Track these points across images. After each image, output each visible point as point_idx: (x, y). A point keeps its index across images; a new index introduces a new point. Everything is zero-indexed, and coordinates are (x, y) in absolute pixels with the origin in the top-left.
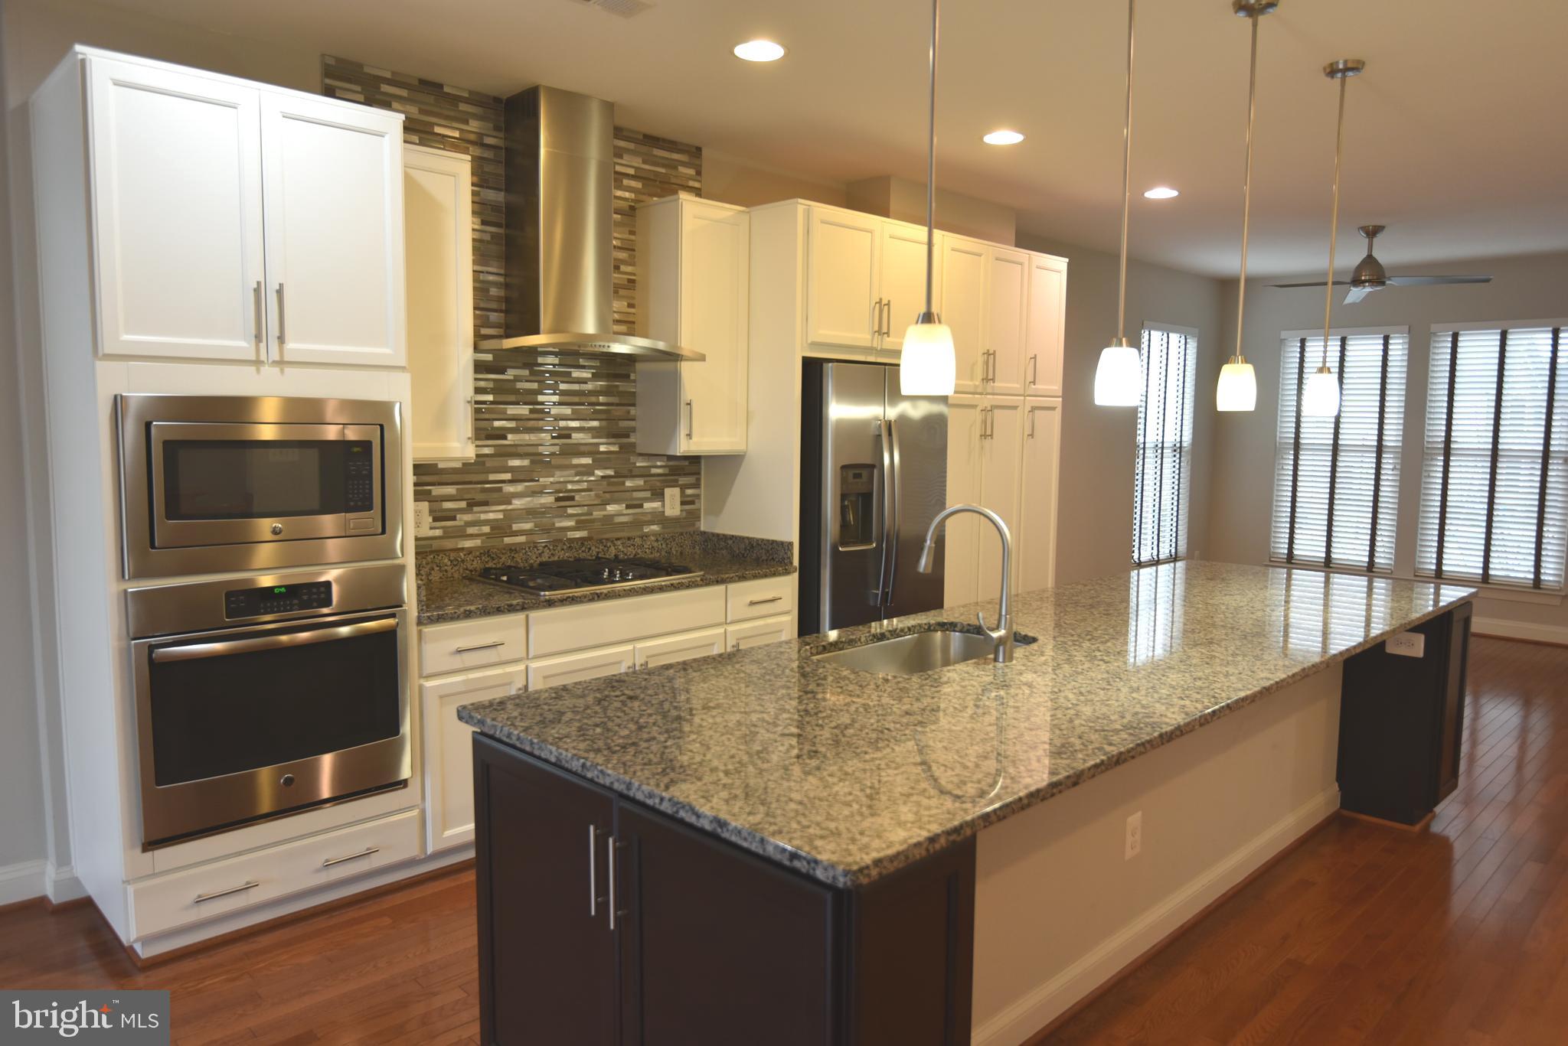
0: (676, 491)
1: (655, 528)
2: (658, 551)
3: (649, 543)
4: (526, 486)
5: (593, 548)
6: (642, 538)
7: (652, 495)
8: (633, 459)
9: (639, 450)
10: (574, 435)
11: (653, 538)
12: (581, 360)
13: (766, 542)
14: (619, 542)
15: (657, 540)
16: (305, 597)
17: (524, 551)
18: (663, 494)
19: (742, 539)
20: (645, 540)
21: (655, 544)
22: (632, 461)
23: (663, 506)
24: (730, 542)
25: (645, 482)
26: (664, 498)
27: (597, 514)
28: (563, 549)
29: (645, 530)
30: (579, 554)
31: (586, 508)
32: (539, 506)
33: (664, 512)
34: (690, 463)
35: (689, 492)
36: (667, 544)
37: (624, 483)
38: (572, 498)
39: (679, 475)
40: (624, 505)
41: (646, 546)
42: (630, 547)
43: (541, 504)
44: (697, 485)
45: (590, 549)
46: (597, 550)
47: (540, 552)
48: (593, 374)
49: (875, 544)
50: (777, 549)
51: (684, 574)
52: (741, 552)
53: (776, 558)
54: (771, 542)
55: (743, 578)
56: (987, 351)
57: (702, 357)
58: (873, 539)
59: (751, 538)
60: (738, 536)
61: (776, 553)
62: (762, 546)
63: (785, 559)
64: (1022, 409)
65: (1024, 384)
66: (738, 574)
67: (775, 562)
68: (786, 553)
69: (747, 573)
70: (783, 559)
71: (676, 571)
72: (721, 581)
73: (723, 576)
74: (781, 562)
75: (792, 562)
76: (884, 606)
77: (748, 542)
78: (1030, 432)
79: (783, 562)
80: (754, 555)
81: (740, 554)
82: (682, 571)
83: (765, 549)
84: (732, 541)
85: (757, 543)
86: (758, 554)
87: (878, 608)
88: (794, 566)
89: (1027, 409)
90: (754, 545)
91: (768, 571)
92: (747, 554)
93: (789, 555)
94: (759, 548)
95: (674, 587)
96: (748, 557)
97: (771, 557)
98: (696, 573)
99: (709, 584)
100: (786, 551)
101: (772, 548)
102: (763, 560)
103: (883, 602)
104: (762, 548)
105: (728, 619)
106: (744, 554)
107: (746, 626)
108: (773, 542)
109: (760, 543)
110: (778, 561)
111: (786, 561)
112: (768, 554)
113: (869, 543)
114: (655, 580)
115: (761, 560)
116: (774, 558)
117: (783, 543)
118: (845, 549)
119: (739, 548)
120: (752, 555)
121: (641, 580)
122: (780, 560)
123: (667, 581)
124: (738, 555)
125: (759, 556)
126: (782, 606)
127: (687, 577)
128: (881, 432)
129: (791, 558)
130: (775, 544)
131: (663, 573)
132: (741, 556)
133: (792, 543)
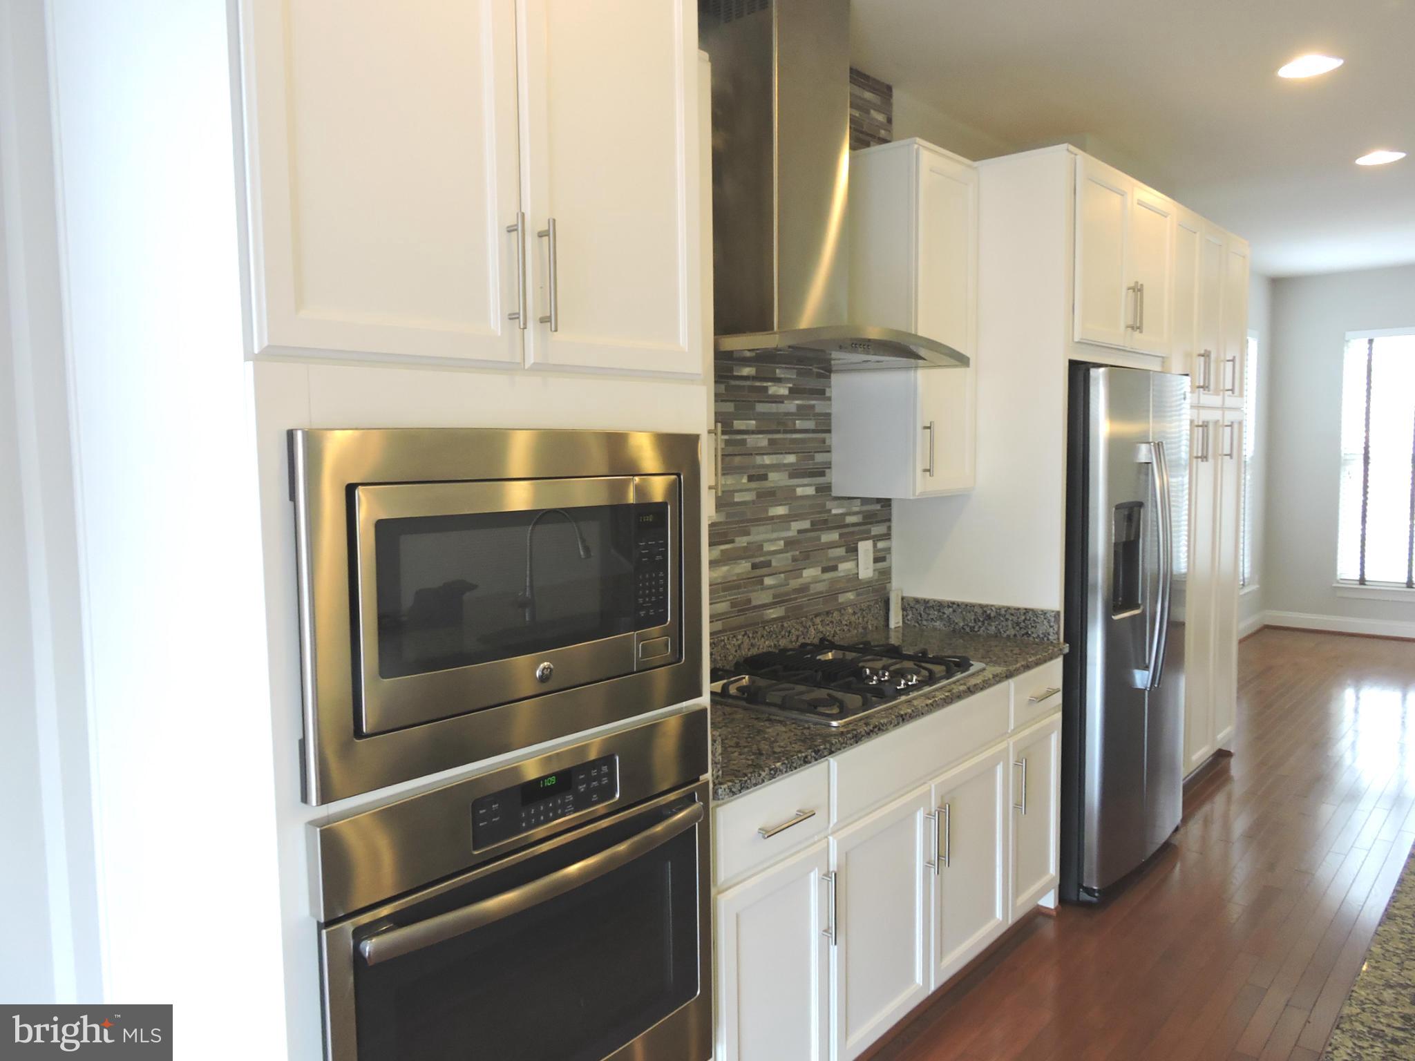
0: (869, 543)
1: (851, 596)
2: (855, 627)
3: (846, 618)
4: (722, 551)
5: (793, 631)
6: (840, 611)
7: (847, 552)
8: (829, 505)
9: (835, 493)
10: (773, 476)
11: (850, 610)
12: (777, 371)
13: (1013, 612)
14: (818, 620)
15: (854, 613)
16: (582, 788)
17: (723, 643)
18: (856, 550)
19: (968, 607)
20: (843, 614)
21: (853, 618)
22: (828, 507)
23: (857, 565)
24: (948, 611)
25: (841, 535)
26: (857, 555)
27: (795, 583)
28: (763, 636)
29: (840, 601)
30: (778, 641)
31: (782, 575)
32: (735, 578)
33: (858, 574)
34: (882, 507)
35: (881, 545)
36: (864, 617)
37: (819, 539)
38: (768, 564)
39: (871, 523)
40: (820, 568)
41: (844, 622)
42: (828, 624)
43: (738, 574)
44: (887, 536)
45: (790, 632)
46: (797, 633)
47: (739, 642)
48: (790, 389)
49: (1142, 608)
50: (1034, 621)
51: (967, 669)
52: (968, 625)
53: (1033, 633)
54: (1024, 611)
55: (1028, 667)
56: (1202, 352)
57: (961, 360)
58: (1140, 602)
59: (987, 606)
60: (962, 603)
61: (1033, 627)
62: (1007, 617)
63: (1049, 634)
64: (1221, 423)
65: (1221, 393)
66: (1023, 663)
67: (1031, 639)
68: (1051, 627)
69: (1030, 660)
70: (1047, 634)
71: (957, 665)
72: (1009, 675)
73: (1011, 668)
74: (1043, 639)
75: (1058, 639)
76: (1151, 688)
77: (979, 611)
78: (1227, 451)
79: (1045, 639)
80: (992, 629)
81: (965, 627)
82: (963, 665)
83: (1012, 620)
84: (951, 610)
85: (996, 612)
86: (1000, 627)
87: (1142, 691)
88: (1064, 645)
89: (1226, 424)
90: (992, 615)
91: (1046, 654)
92: (980, 627)
93: (1056, 629)
94: (1002, 619)
95: (971, 691)
96: (981, 631)
97: (1023, 632)
98: (976, 666)
99: (999, 682)
100: (1052, 624)
101: (1026, 619)
102: (1008, 636)
103: (1152, 683)
104: (1007, 620)
105: (1012, 727)
106: (974, 627)
107: (1027, 732)
108: (1027, 611)
109: (1003, 612)
110: (1037, 638)
111: (1050, 637)
112: (1017, 628)
113: (1137, 606)
114: (945, 682)
115: (1005, 635)
116: (1030, 633)
117: (1044, 613)
118: (1116, 618)
119: (964, 620)
120: (988, 630)
121: (931, 686)
122: (1041, 636)
123: (958, 683)
124: (963, 628)
125: (1001, 630)
126: (1058, 699)
127: (973, 675)
128: (1152, 458)
129: (1058, 633)
130: (1031, 612)
131: (939, 669)
132: (968, 629)
133: (1058, 613)
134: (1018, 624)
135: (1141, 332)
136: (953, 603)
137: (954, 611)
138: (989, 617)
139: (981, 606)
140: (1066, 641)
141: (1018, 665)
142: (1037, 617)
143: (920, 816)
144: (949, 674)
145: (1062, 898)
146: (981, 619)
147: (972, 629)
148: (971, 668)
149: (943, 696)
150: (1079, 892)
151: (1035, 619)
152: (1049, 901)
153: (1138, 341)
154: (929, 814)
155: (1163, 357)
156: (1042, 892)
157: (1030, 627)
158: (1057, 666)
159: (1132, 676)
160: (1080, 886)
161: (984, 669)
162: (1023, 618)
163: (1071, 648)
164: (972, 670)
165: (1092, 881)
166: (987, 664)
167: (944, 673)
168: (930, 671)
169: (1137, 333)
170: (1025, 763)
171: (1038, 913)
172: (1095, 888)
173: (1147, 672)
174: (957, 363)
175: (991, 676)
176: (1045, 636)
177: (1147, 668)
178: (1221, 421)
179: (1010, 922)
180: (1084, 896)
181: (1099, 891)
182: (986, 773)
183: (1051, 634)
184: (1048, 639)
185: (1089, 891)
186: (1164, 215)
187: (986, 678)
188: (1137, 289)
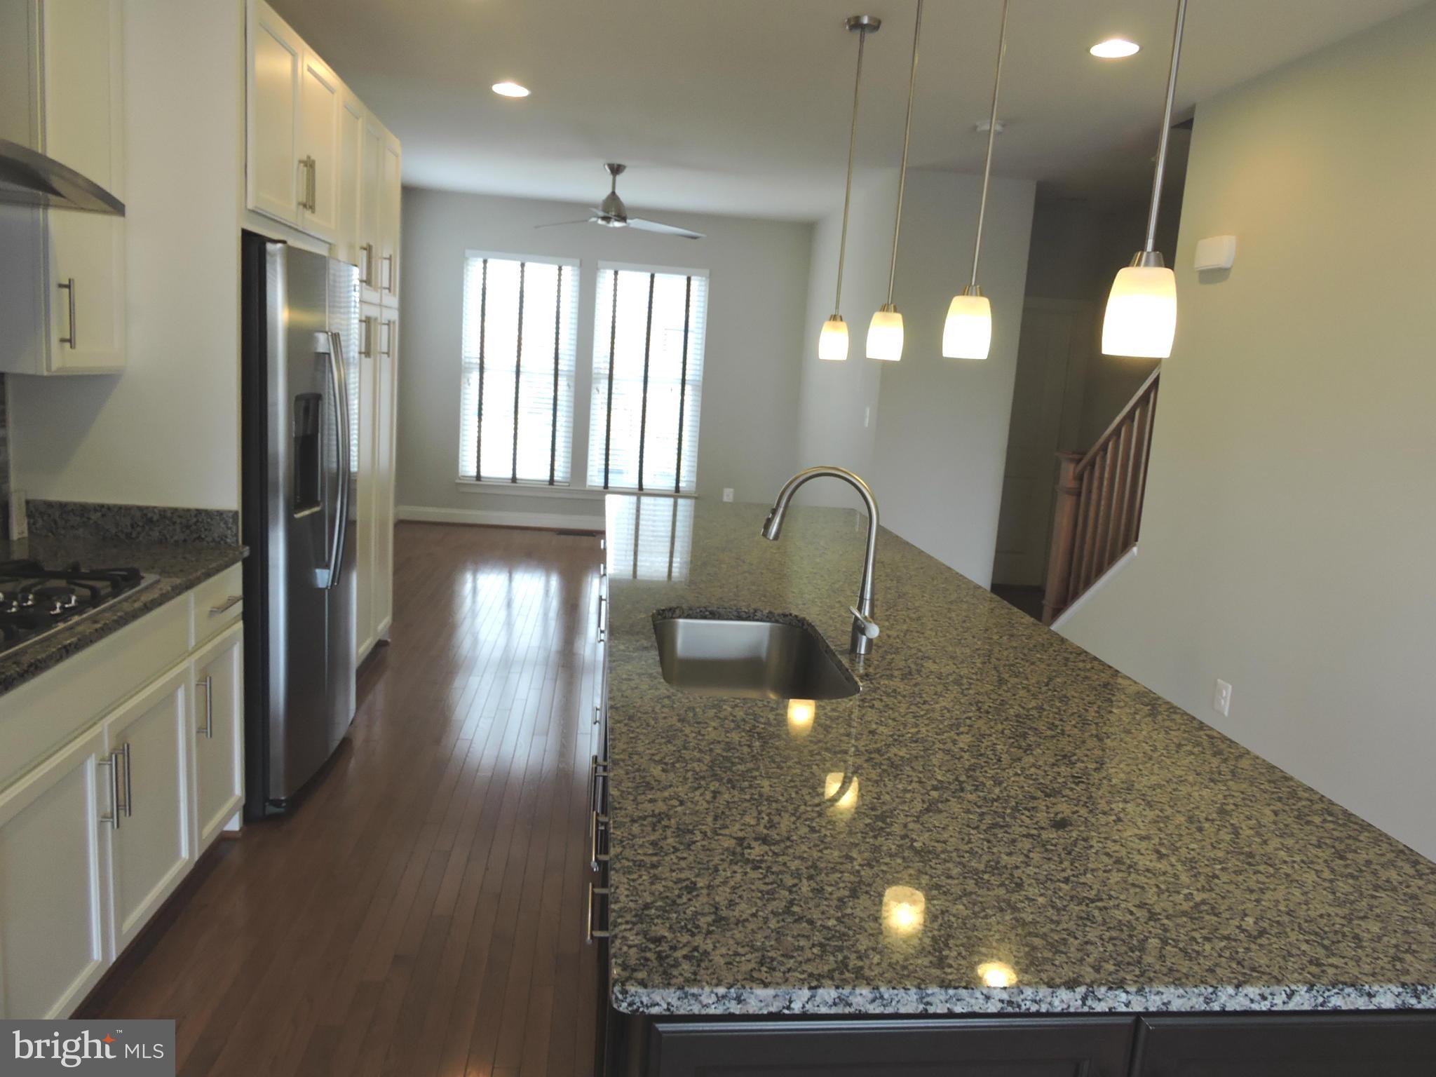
13: (181, 513)
19: (123, 510)
49: (321, 504)
50: (208, 523)
51: (138, 584)
52: (122, 531)
53: (206, 536)
54: (195, 512)
55: (208, 575)
56: (365, 246)
57: (117, 207)
58: (319, 499)
59: (147, 508)
60: (115, 506)
61: (206, 530)
62: (174, 520)
63: (226, 537)
64: (379, 321)
65: (379, 291)
66: (203, 571)
67: (205, 543)
68: (228, 528)
69: (211, 567)
70: (225, 537)
71: (125, 578)
72: (189, 586)
73: (191, 577)
74: (219, 542)
75: (237, 541)
76: (331, 586)
77: (138, 514)
78: (385, 349)
79: (222, 542)
80: (155, 534)
81: (119, 534)
82: (132, 578)
83: (181, 523)
84: (99, 514)
85: (160, 515)
86: (165, 532)
87: (322, 590)
88: (243, 548)
89: (383, 322)
90: (155, 518)
91: (227, 559)
92: (139, 533)
93: (234, 530)
94: (167, 522)
95: (148, 608)
96: (141, 538)
97: (195, 536)
98: (149, 578)
99: (179, 594)
100: (230, 525)
101: (198, 521)
102: (176, 542)
103: (333, 582)
104: (174, 523)
105: (193, 642)
106: (131, 534)
107: (209, 647)
108: (199, 512)
109: (169, 514)
110: (212, 542)
111: (228, 540)
112: (188, 532)
113: (316, 503)
114: (112, 602)
115: (172, 541)
116: (203, 536)
117: (220, 513)
118: (298, 515)
119: (117, 525)
120: (150, 535)
121: (95, 607)
122: (217, 539)
123: (129, 600)
124: (116, 535)
125: (168, 536)
126: (238, 608)
127: (146, 588)
128: (330, 349)
129: (236, 535)
130: (203, 514)
131: (103, 586)
132: (122, 536)
133: (236, 513)
134: (188, 527)
135: (313, 212)
136: (102, 506)
137: (103, 516)
138: (150, 521)
139: (140, 508)
140: (245, 543)
141: (199, 573)
142: (212, 519)
143: (91, 765)
144: (116, 591)
145: (247, 818)
146: (141, 524)
147: (128, 536)
148: (142, 581)
149: (115, 618)
150: (264, 807)
151: (209, 520)
152: (234, 825)
153: (309, 221)
154: (103, 759)
155: (330, 244)
156: (228, 817)
157: (203, 529)
158: (237, 570)
159: (314, 576)
160: (266, 799)
161: (158, 582)
162: (195, 520)
163: (251, 551)
164: (144, 584)
165: (279, 791)
166: (160, 574)
167: (109, 589)
168: (92, 589)
169: (308, 213)
170: (207, 682)
171: (224, 839)
172: (283, 798)
173: (327, 571)
174: (112, 210)
175: (169, 589)
176: (222, 539)
177: (327, 566)
178: (379, 319)
179: (197, 857)
180: (271, 809)
181: (285, 801)
182: (168, 699)
183: (230, 537)
184: (226, 543)
185: (277, 803)
186: (332, 91)
187: (164, 591)
188: (309, 164)
